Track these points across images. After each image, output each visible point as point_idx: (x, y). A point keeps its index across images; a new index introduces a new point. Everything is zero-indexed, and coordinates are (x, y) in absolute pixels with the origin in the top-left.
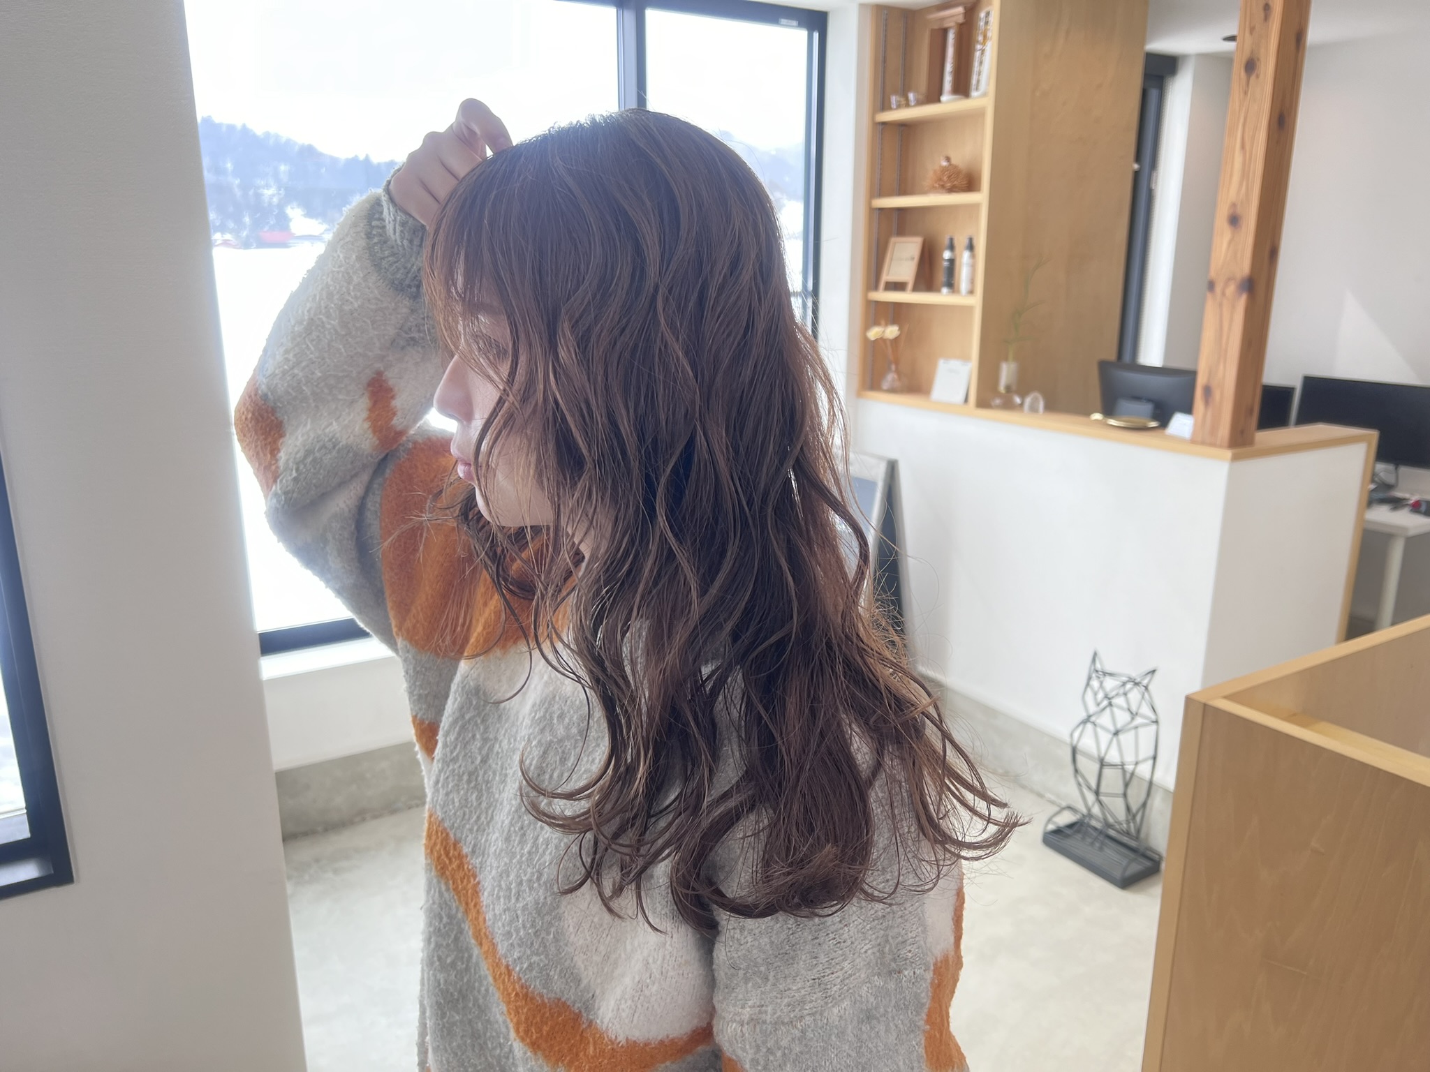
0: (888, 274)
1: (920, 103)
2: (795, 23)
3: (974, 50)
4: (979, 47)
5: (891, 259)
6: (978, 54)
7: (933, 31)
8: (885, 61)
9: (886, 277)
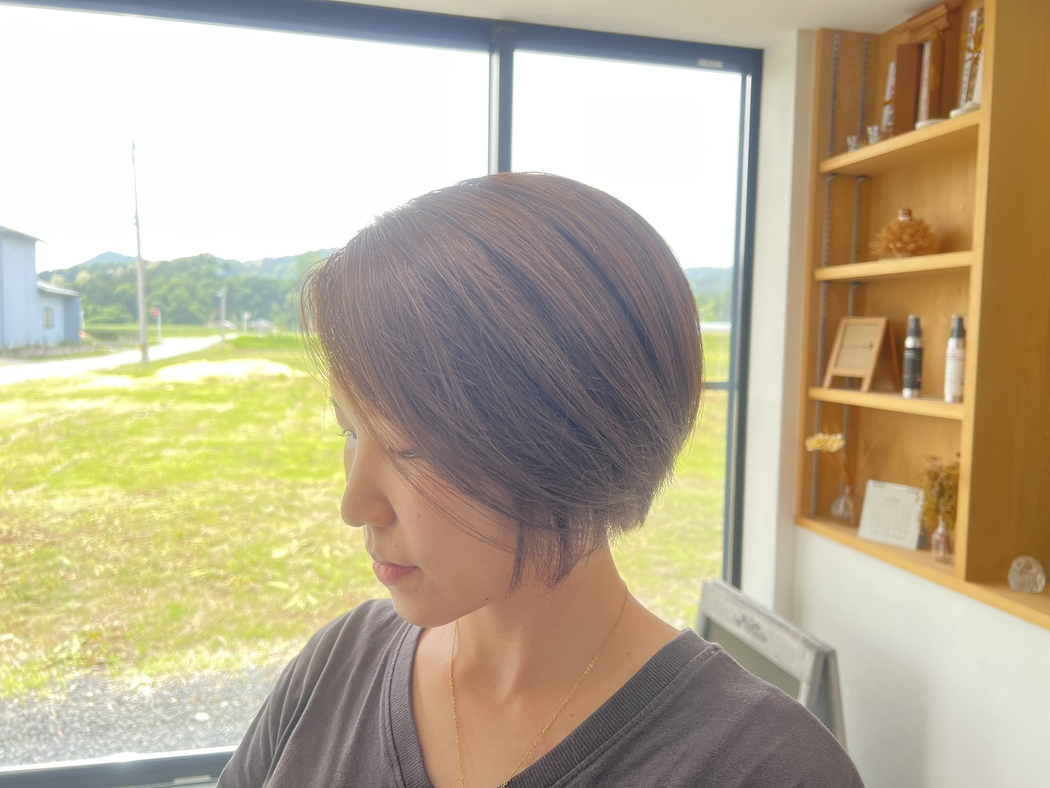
0: (836, 365)
1: (884, 136)
2: (719, 64)
3: (964, 61)
4: (969, 56)
5: (841, 346)
6: (967, 66)
7: (901, 48)
8: (835, 96)
9: (832, 371)
